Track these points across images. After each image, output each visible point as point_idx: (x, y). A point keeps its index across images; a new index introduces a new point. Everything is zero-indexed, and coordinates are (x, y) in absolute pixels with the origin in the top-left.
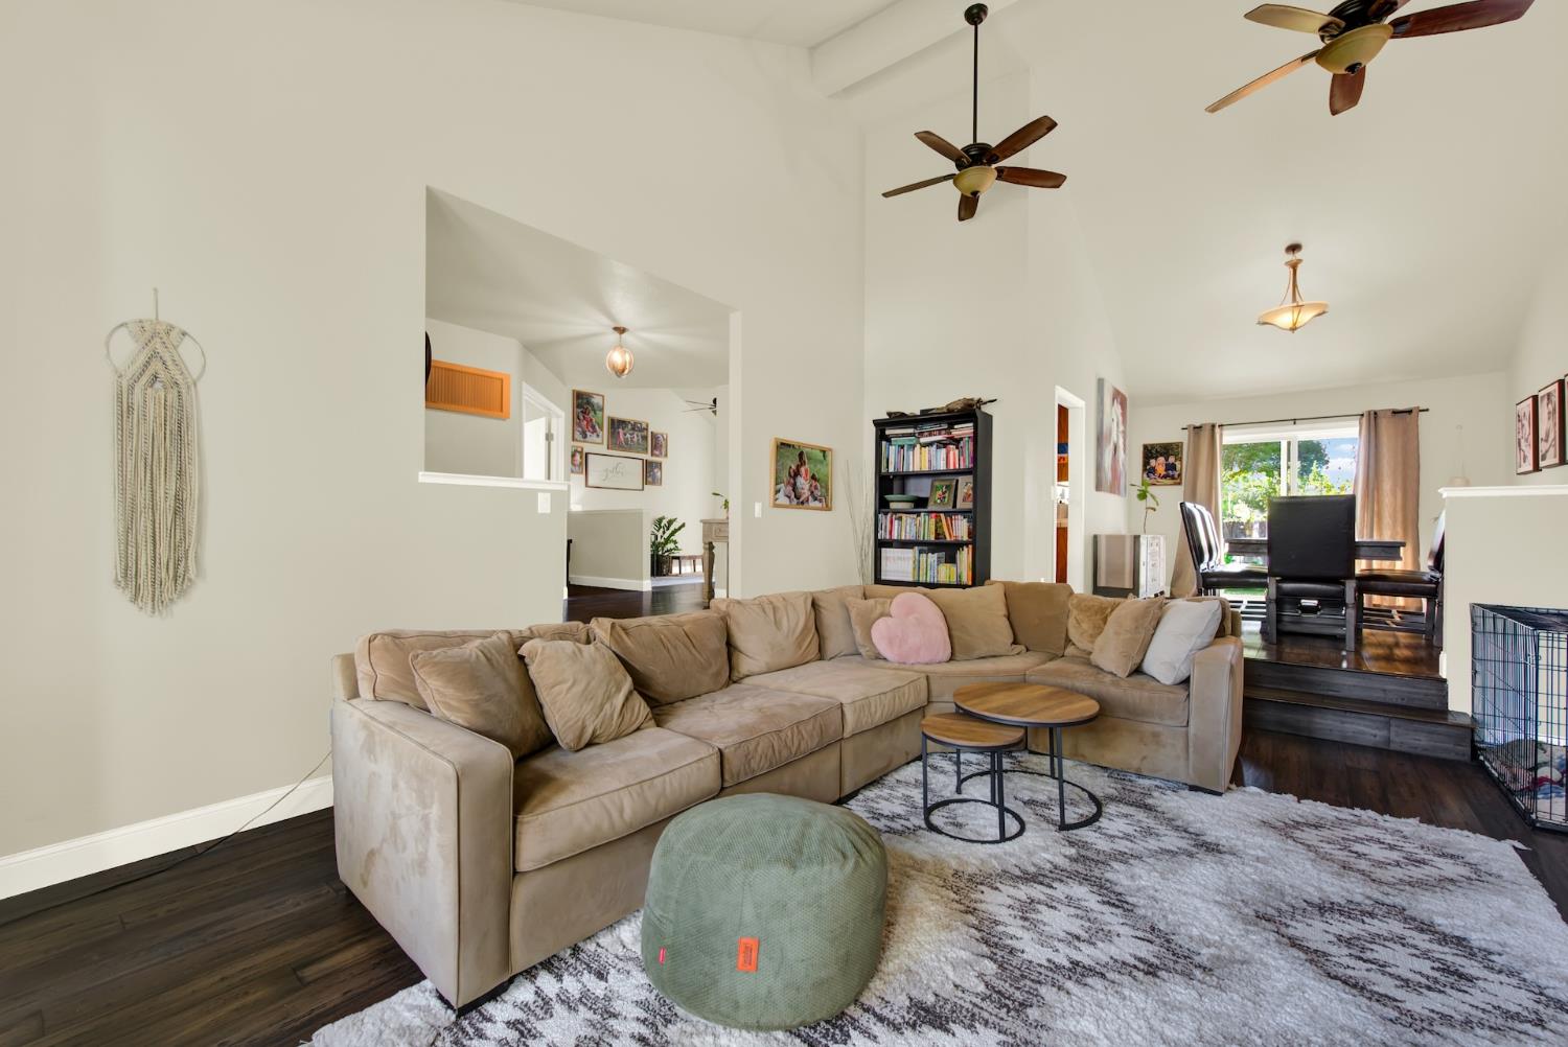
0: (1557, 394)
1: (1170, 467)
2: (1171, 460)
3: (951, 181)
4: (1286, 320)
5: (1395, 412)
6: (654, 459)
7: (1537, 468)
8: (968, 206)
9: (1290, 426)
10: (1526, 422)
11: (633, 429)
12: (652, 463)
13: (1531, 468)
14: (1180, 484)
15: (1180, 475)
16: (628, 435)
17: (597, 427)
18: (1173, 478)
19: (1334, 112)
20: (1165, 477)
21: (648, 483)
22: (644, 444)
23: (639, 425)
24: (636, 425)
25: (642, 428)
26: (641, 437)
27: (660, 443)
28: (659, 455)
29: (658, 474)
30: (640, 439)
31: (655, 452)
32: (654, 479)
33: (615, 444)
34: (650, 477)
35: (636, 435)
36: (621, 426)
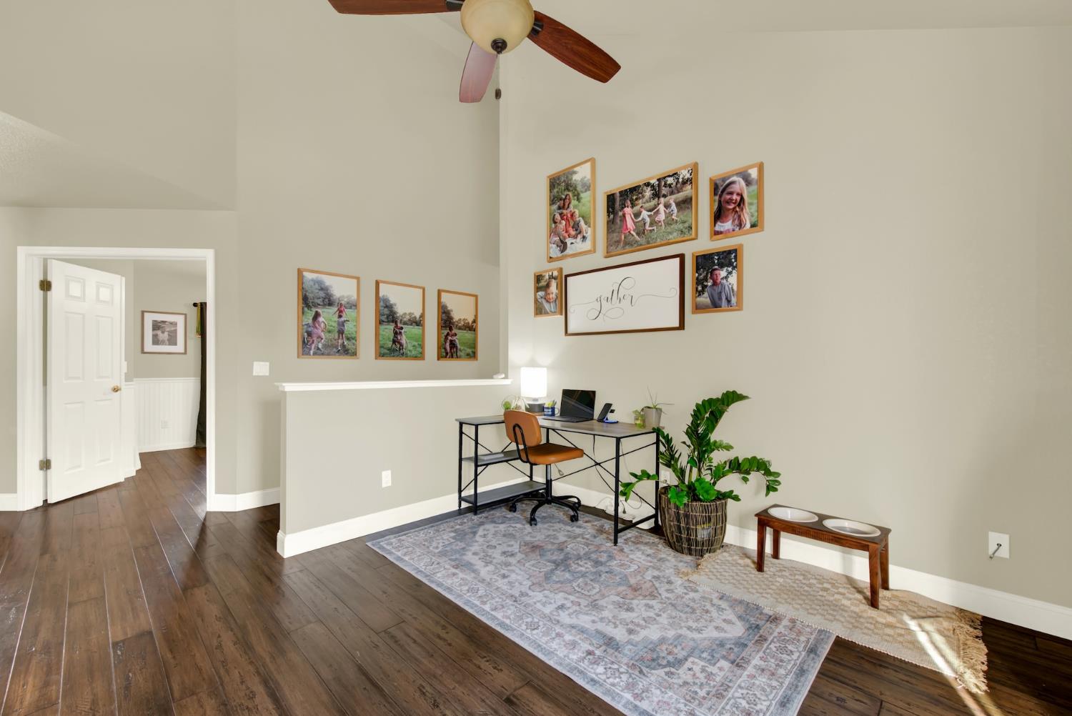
6: (717, 244)
11: (657, 195)
12: (707, 260)
16: (645, 214)
17: (582, 223)
21: (698, 308)
22: (685, 219)
23: (670, 180)
24: (663, 183)
25: (678, 182)
26: (678, 204)
27: (739, 198)
28: (737, 229)
29: (733, 280)
30: (676, 211)
31: (720, 226)
32: (716, 297)
33: (618, 242)
34: (706, 294)
35: (667, 206)
36: (632, 201)
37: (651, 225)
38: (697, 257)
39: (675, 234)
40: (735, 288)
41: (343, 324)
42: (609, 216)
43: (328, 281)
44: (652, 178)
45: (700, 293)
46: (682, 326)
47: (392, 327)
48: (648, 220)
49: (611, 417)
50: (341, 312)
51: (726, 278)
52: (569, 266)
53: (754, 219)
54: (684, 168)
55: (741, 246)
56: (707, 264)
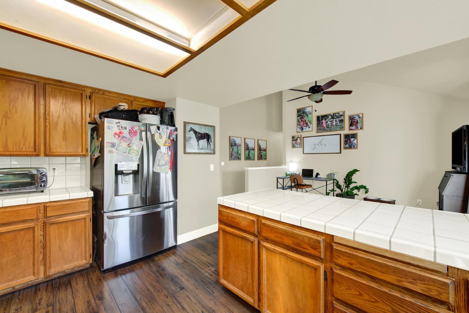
11: (333, 118)
12: (349, 135)
16: (329, 123)
17: (309, 123)
21: (345, 148)
22: (341, 125)
23: (337, 115)
24: (335, 115)
25: (339, 115)
26: (339, 121)
27: (357, 121)
28: (356, 129)
29: (355, 141)
30: (339, 122)
31: (351, 128)
32: (350, 145)
33: (321, 129)
34: (348, 145)
35: (336, 121)
36: (325, 118)
37: (331, 126)
38: (345, 135)
39: (339, 129)
40: (356, 143)
41: (238, 151)
42: (317, 122)
43: (235, 139)
44: (331, 113)
45: (346, 144)
46: (340, 153)
47: (248, 151)
48: (330, 124)
49: (319, 176)
50: (238, 147)
51: (353, 141)
52: (304, 134)
53: (361, 127)
54: (341, 112)
55: (357, 133)
56: (347, 137)
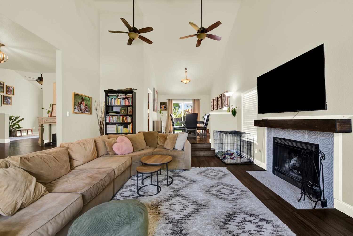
0: (217, 99)
1: (165, 107)
2: (165, 106)
3: (128, 34)
4: (185, 81)
5: (197, 100)
6: (7, 95)
7: (214, 110)
8: (130, 42)
9: (183, 101)
10: (212, 103)
12: (6, 97)
13: (213, 110)
14: (166, 110)
15: (166, 109)
18: (165, 109)
19: (197, 46)
20: (164, 109)
26: (1, 87)
28: (11, 94)
29: (10, 101)
31: (8, 93)
45: (5, 102)
46: (2, 106)
